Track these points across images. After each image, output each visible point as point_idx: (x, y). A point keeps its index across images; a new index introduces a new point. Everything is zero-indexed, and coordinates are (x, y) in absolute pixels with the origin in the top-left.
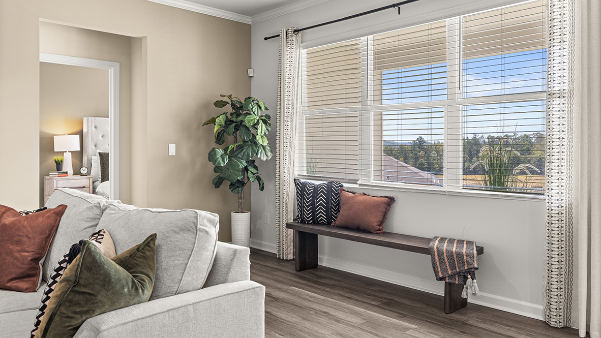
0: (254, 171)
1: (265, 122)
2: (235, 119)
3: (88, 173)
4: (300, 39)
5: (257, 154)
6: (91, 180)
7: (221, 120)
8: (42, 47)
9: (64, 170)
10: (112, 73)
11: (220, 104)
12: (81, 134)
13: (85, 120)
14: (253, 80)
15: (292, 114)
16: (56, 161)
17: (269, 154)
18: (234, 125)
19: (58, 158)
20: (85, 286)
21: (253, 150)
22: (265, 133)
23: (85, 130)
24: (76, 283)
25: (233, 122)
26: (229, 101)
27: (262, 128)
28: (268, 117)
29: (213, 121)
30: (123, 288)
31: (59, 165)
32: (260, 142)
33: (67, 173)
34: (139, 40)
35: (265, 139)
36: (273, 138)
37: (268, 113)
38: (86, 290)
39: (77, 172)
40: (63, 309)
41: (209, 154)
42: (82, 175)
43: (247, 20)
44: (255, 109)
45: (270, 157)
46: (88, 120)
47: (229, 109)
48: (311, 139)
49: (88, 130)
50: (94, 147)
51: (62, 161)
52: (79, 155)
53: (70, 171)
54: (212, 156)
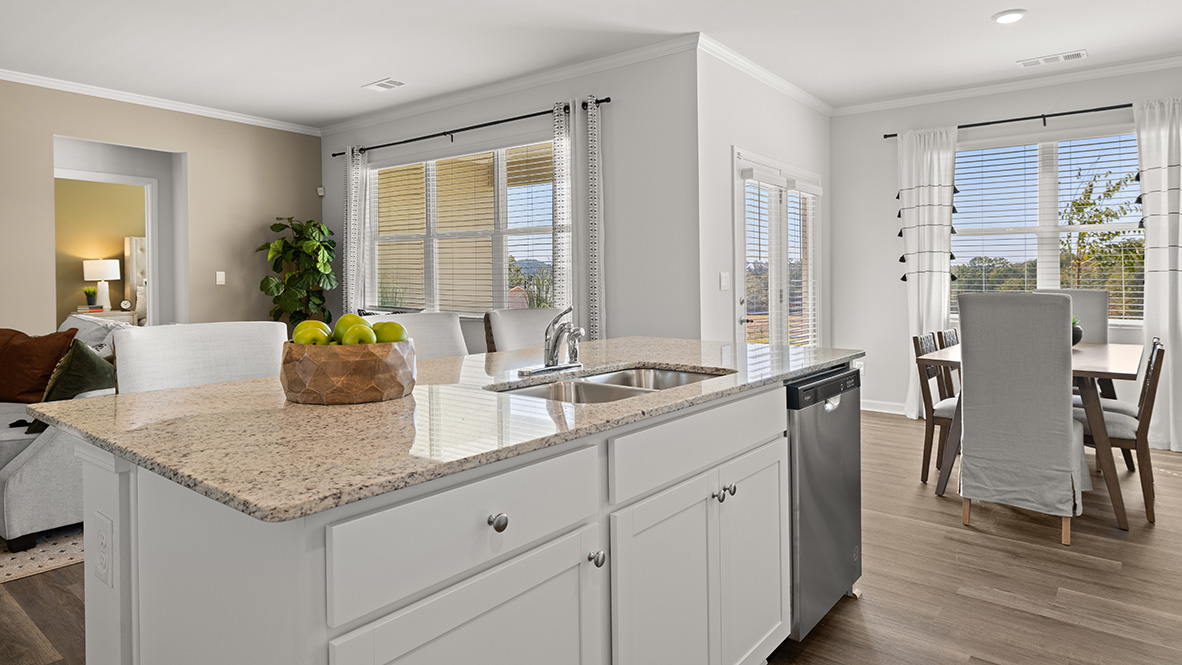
0: (318, 301)
1: (326, 247)
2: (294, 245)
3: (133, 308)
4: (366, 159)
5: (319, 283)
6: (136, 316)
7: (276, 245)
8: (56, 161)
9: (98, 304)
10: (148, 191)
11: (277, 227)
12: (122, 259)
13: (127, 240)
14: (324, 199)
15: (359, 240)
16: (86, 293)
17: (334, 283)
18: (292, 251)
19: (90, 289)
20: (76, 371)
21: (314, 278)
22: (328, 260)
23: (127, 253)
24: (69, 369)
25: (292, 247)
26: (289, 224)
27: (323, 255)
28: (333, 243)
29: (267, 246)
30: (106, 374)
31: (91, 299)
32: (322, 270)
33: (101, 307)
34: (178, 156)
35: (329, 267)
36: (338, 265)
37: (332, 238)
38: (77, 373)
39: (116, 306)
40: (58, 386)
41: (262, 283)
42: (124, 310)
43: (317, 133)
44: (316, 234)
45: (335, 287)
46: (131, 240)
47: (289, 234)
48: (384, 267)
49: (131, 254)
50: (139, 275)
51: (95, 293)
52: (119, 286)
53: (107, 305)
54: (264, 286)
